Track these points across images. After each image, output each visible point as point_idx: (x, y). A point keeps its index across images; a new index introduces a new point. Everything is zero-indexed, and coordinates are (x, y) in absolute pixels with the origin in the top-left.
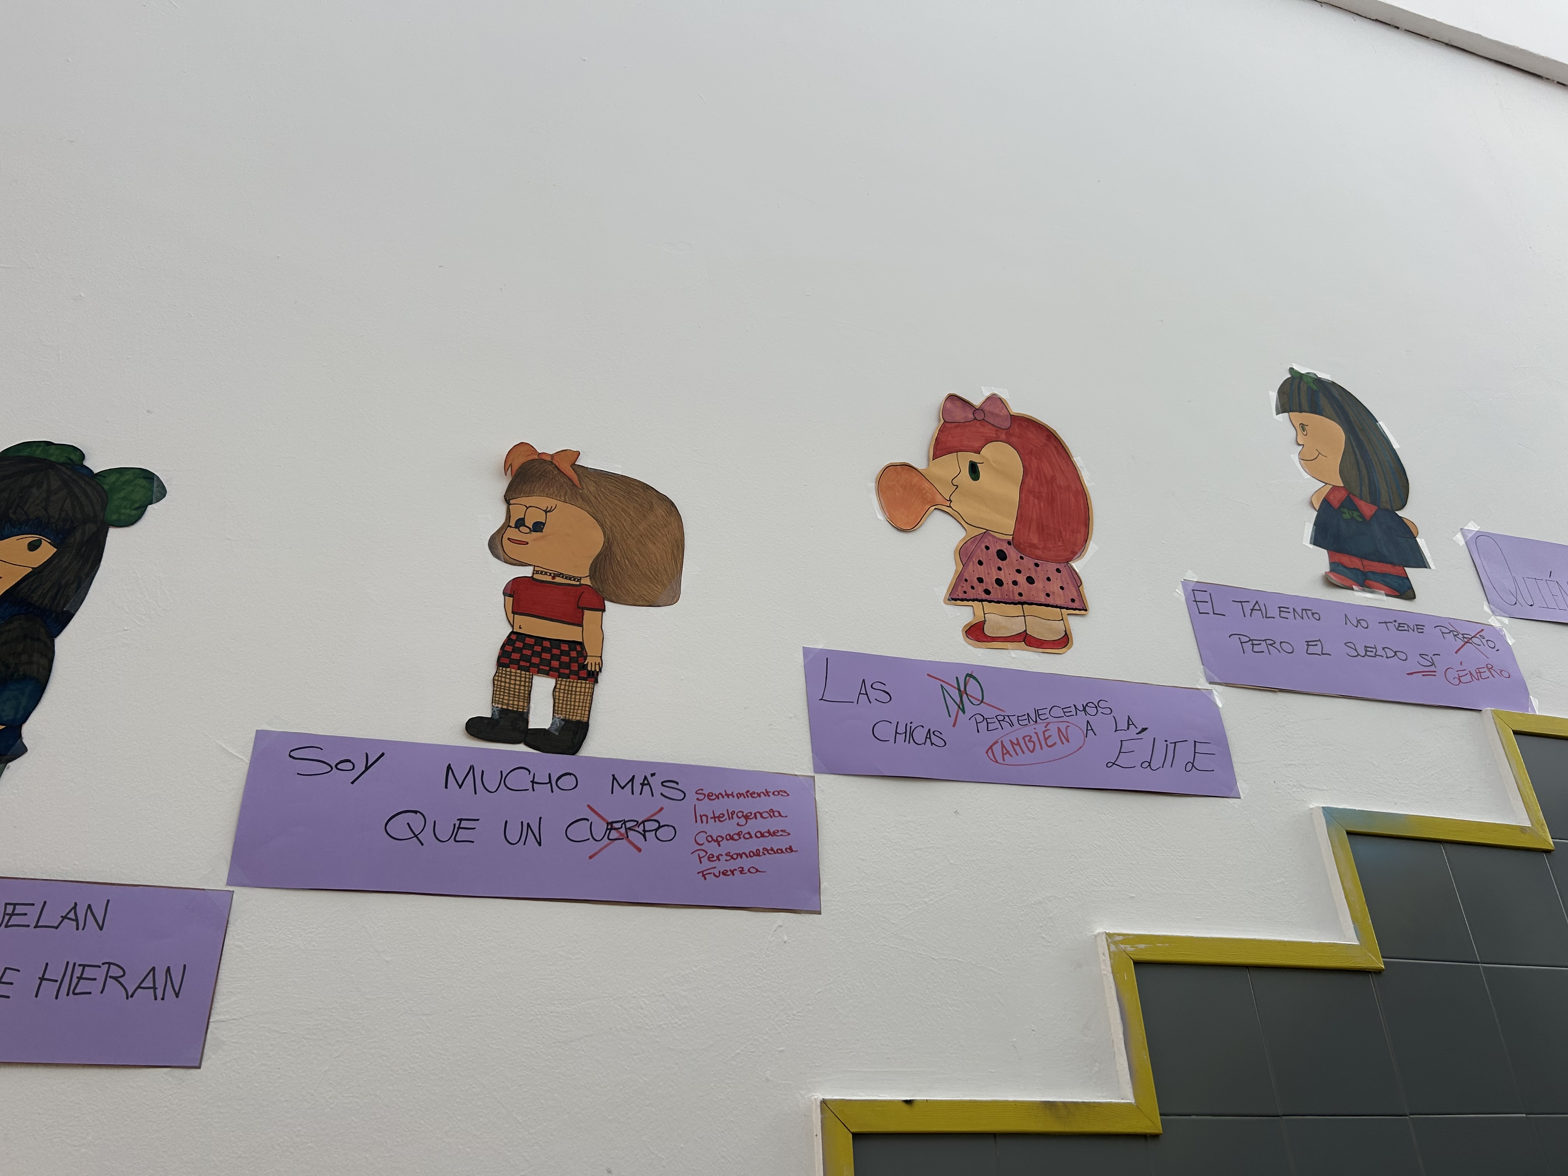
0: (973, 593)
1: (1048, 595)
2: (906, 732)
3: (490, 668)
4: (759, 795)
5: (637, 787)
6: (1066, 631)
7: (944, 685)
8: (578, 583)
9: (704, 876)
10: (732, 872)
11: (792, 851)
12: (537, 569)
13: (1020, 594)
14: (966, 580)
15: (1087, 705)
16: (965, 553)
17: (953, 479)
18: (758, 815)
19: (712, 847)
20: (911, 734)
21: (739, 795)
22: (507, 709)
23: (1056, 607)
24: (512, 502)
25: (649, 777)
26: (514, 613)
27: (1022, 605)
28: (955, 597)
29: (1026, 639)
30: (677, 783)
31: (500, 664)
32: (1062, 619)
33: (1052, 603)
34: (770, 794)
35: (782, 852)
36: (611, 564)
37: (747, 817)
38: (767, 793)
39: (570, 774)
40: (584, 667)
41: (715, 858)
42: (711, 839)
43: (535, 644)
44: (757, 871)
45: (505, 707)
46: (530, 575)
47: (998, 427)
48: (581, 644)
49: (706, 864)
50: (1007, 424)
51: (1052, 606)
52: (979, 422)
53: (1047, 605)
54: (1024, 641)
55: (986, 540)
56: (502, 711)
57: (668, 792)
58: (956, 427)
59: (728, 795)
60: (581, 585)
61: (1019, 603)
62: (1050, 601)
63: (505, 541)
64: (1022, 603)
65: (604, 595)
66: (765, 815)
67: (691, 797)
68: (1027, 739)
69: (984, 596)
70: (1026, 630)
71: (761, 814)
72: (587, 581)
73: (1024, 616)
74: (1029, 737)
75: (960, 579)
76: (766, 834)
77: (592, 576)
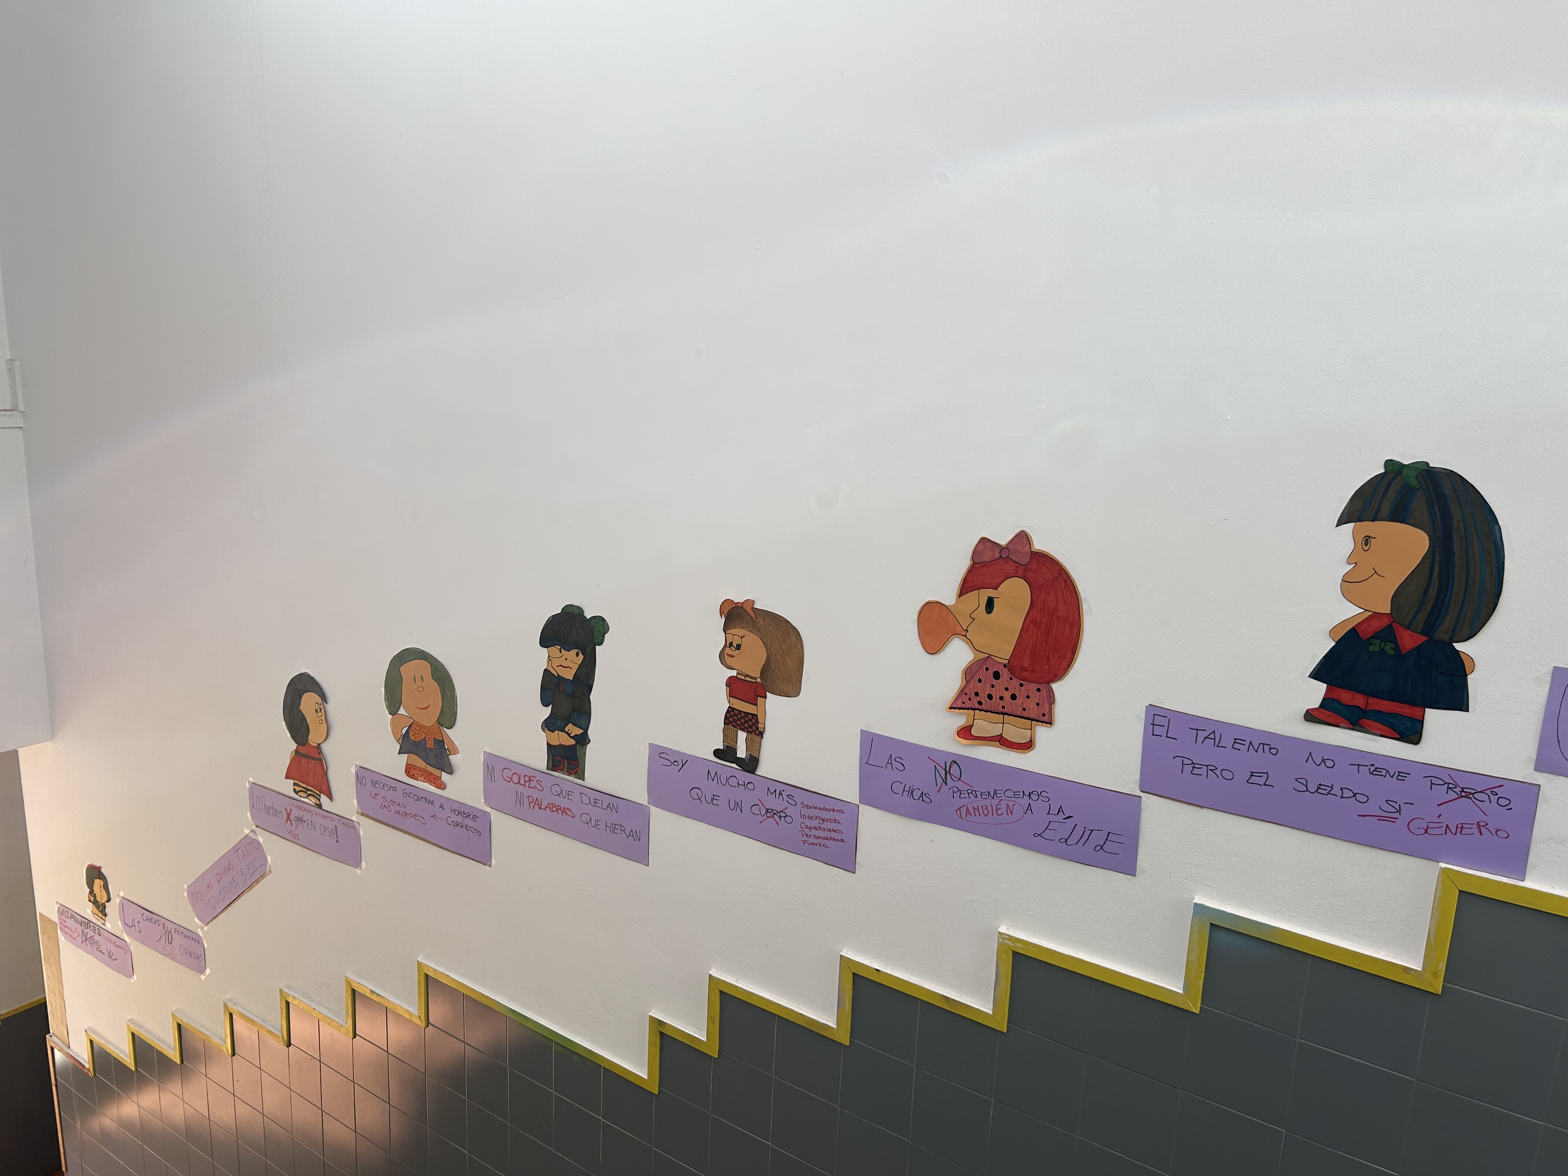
0: (970, 704)
1: (1024, 709)
2: (909, 791)
3: (722, 725)
4: (830, 810)
5: (777, 795)
6: (1031, 738)
7: (936, 765)
8: (755, 681)
9: (804, 843)
10: (816, 844)
11: (843, 841)
12: (739, 672)
13: (1003, 707)
14: (966, 694)
15: (1032, 793)
16: (969, 673)
17: (971, 614)
18: (828, 820)
19: (807, 831)
20: (912, 793)
21: (820, 809)
22: (729, 746)
23: (1029, 719)
24: (727, 632)
25: (782, 791)
26: (730, 696)
27: (1004, 715)
28: (955, 706)
29: (1002, 741)
30: (793, 797)
31: (725, 723)
32: (1031, 729)
33: (1026, 715)
34: (835, 811)
35: (839, 841)
36: (769, 670)
37: (823, 820)
38: (834, 810)
39: (752, 783)
40: (758, 728)
41: (809, 836)
42: (807, 827)
43: (738, 714)
44: (827, 846)
45: (728, 745)
46: (736, 675)
47: (1019, 563)
48: (757, 716)
49: (805, 838)
50: (1025, 561)
51: (1026, 718)
52: (1003, 559)
53: (1022, 717)
54: (999, 741)
55: (988, 663)
56: (727, 747)
57: (790, 801)
58: (983, 566)
59: (815, 808)
60: (756, 682)
61: (1001, 713)
62: (1025, 714)
63: (726, 655)
64: (1004, 714)
65: (767, 689)
66: (832, 821)
67: (799, 805)
68: (984, 807)
69: (977, 706)
70: (1002, 734)
71: (830, 820)
72: (759, 680)
73: (1003, 723)
74: (986, 807)
75: (962, 692)
76: (832, 831)
77: (761, 677)
